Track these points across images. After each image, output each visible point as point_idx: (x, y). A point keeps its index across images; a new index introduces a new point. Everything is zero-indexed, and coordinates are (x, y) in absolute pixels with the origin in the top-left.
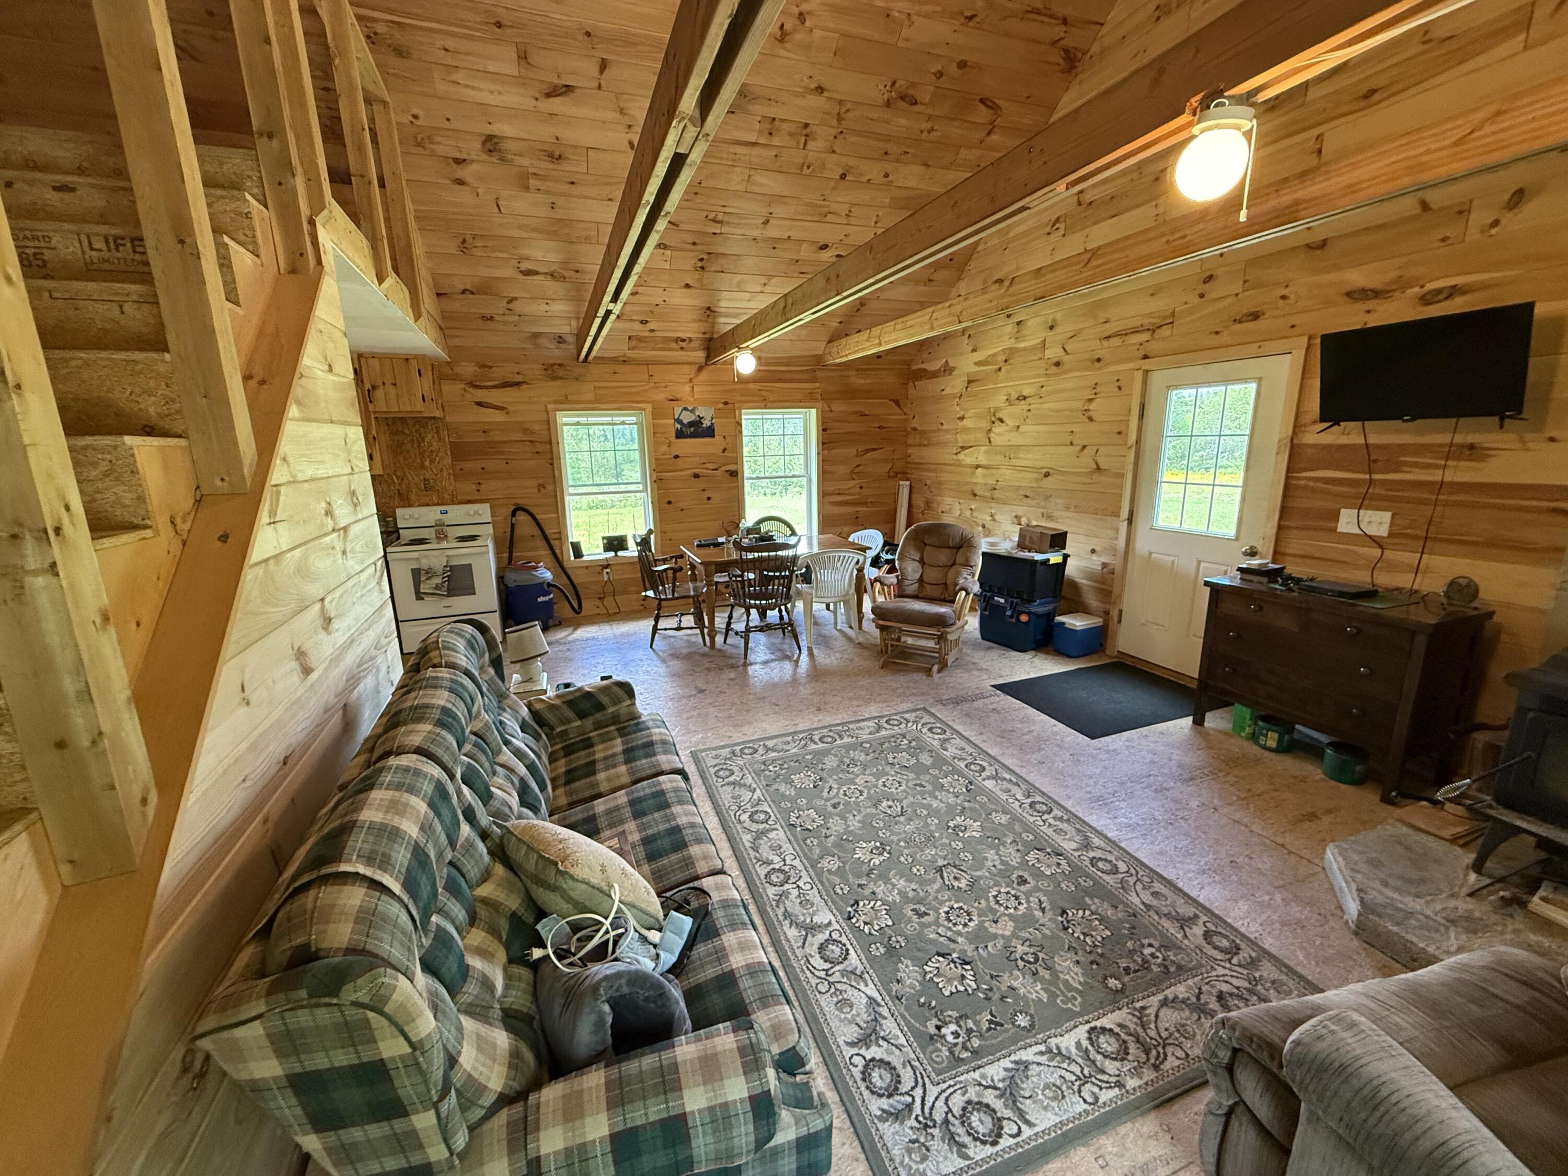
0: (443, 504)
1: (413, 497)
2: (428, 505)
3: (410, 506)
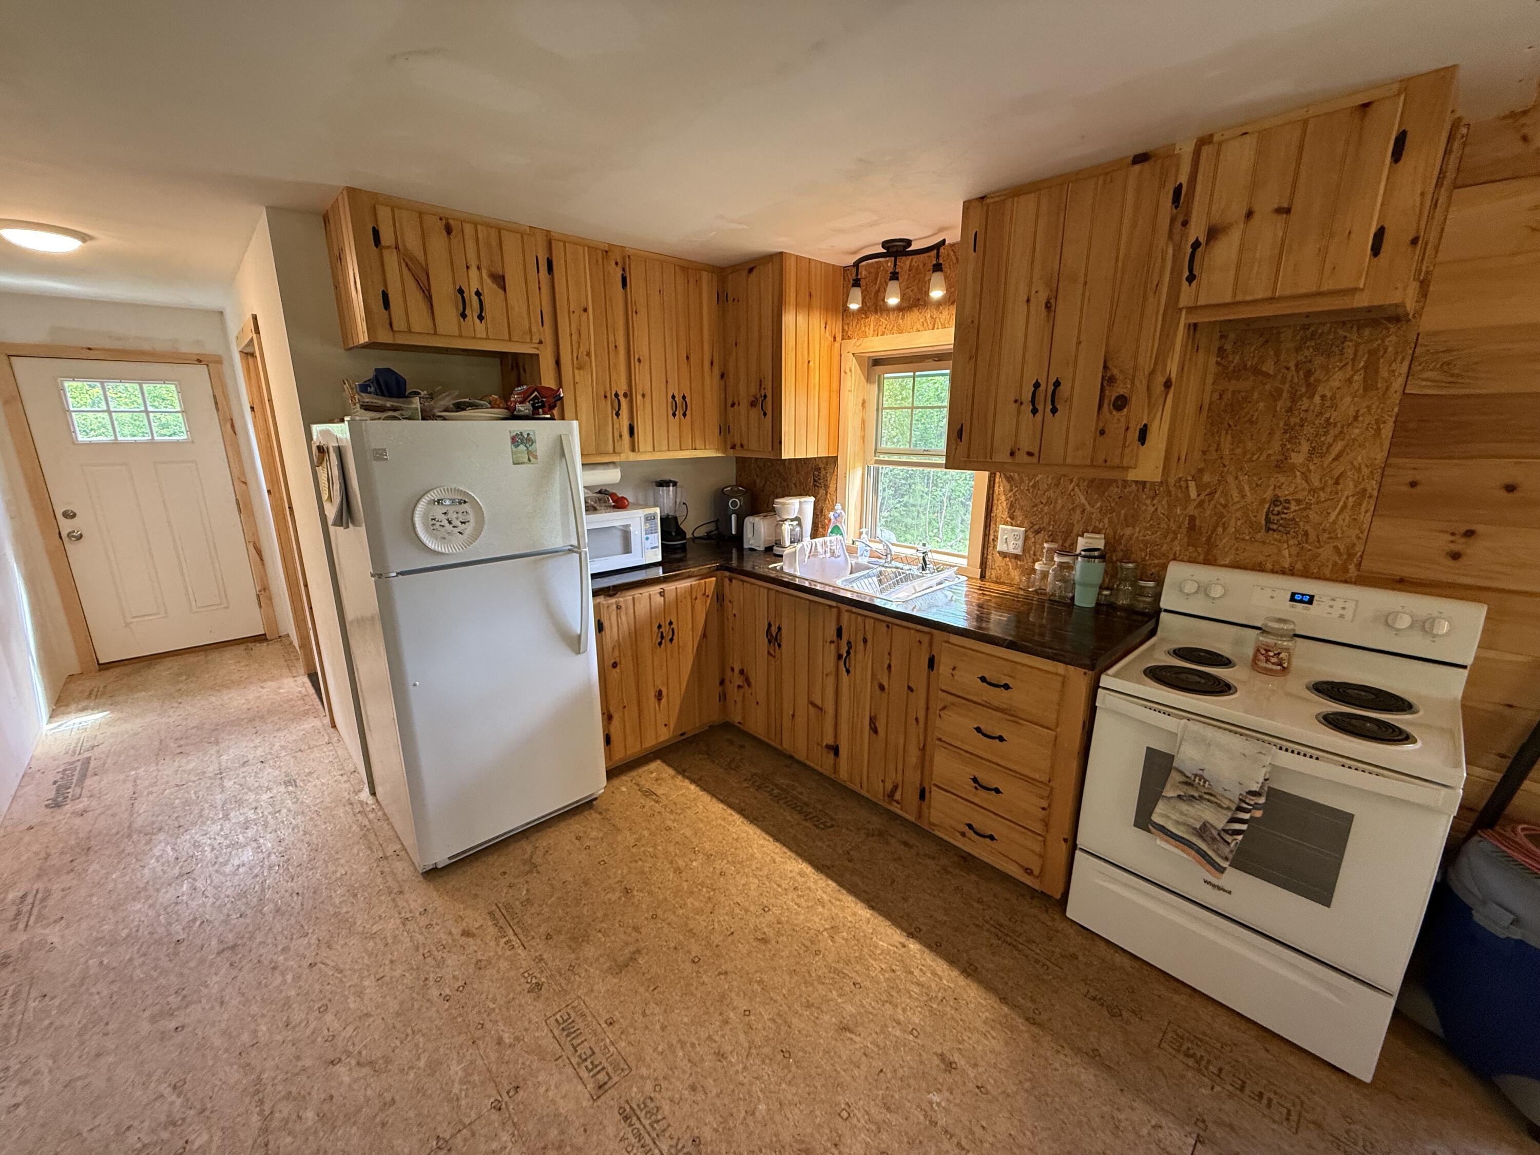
0: (1306, 574)
1: (1224, 541)
2: (1259, 568)
3: (1209, 561)
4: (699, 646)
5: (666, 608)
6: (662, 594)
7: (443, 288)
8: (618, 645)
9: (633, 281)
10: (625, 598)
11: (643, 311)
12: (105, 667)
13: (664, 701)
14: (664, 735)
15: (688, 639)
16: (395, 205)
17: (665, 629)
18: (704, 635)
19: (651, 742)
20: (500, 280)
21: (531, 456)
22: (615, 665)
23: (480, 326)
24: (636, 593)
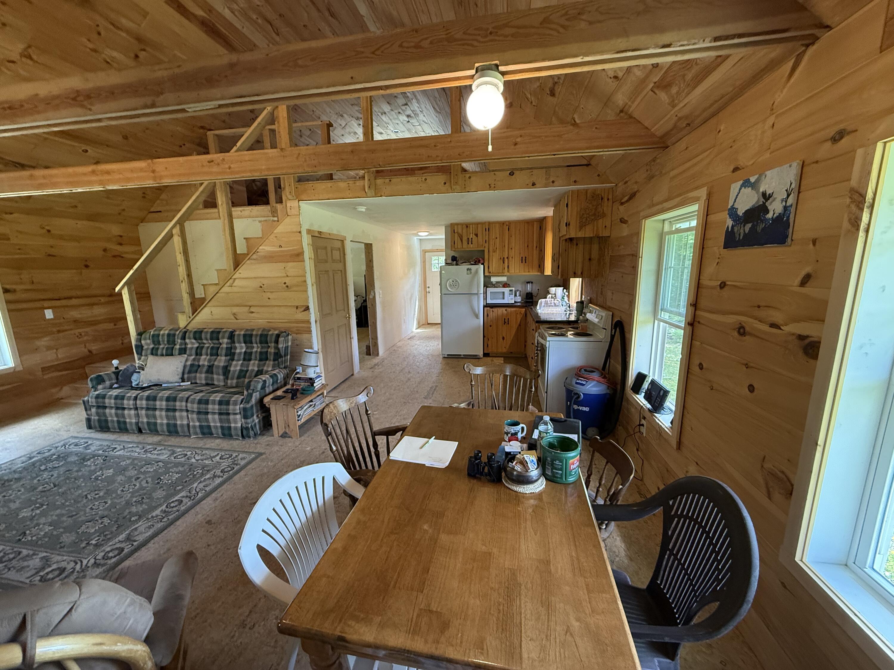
4: (518, 328)
5: (507, 314)
6: (506, 310)
7: (465, 239)
8: (492, 321)
9: (511, 229)
10: (495, 310)
11: (513, 236)
12: (428, 324)
13: (505, 340)
14: (505, 350)
15: (514, 325)
16: (457, 224)
17: (506, 321)
18: (520, 325)
19: (500, 350)
20: (476, 235)
21: (471, 273)
22: (491, 326)
23: (472, 246)
24: (498, 309)
